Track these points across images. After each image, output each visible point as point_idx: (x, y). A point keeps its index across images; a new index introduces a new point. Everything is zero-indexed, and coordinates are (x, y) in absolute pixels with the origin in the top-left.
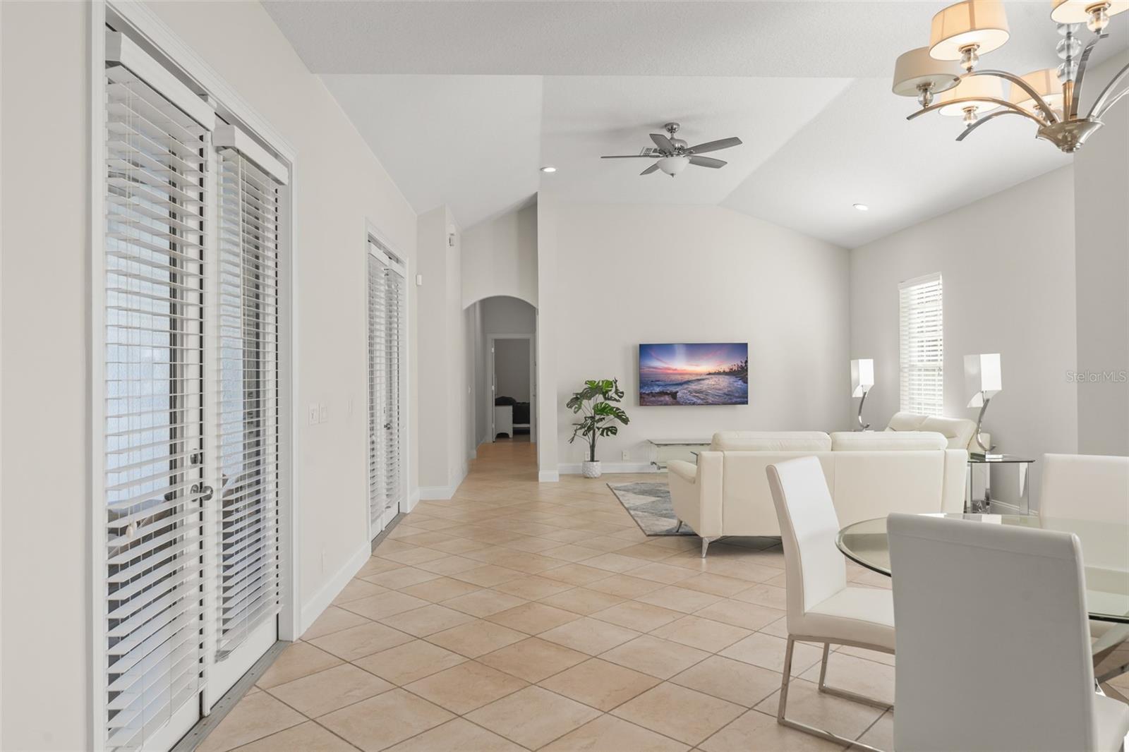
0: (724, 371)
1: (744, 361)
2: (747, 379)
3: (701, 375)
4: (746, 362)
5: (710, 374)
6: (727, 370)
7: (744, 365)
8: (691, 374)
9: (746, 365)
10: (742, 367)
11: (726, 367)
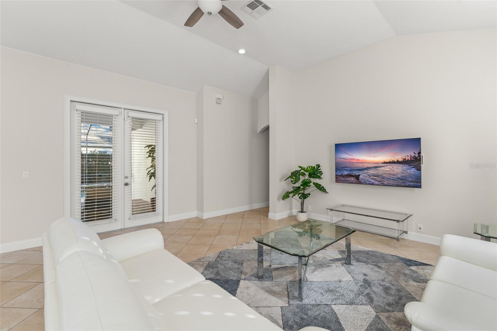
0: (398, 161)
1: (417, 153)
2: (420, 167)
3: (377, 163)
4: (419, 153)
5: (385, 163)
6: (400, 160)
7: (417, 155)
8: (369, 163)
9: (419, 156)
10: (415, 158)
11: (400, 158)
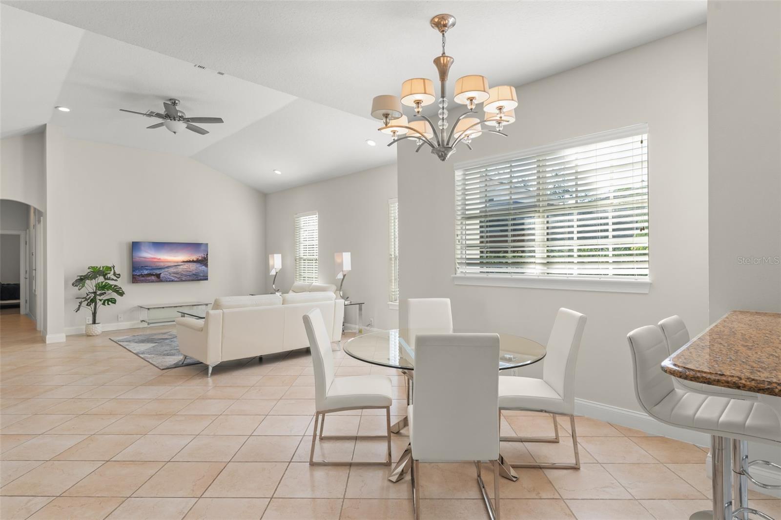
0: (193, 260)
1: (206, 254)
2: (207, 265)
3: (177, 262)
4: (207, 254)
5: (184, 262)
6: (195, 259)
7: (205, 256)
8: (170, 262)
9: (207, 257)
10: (204, 258)
11: (194, 258)
